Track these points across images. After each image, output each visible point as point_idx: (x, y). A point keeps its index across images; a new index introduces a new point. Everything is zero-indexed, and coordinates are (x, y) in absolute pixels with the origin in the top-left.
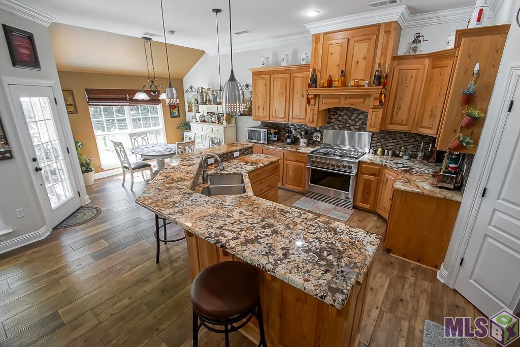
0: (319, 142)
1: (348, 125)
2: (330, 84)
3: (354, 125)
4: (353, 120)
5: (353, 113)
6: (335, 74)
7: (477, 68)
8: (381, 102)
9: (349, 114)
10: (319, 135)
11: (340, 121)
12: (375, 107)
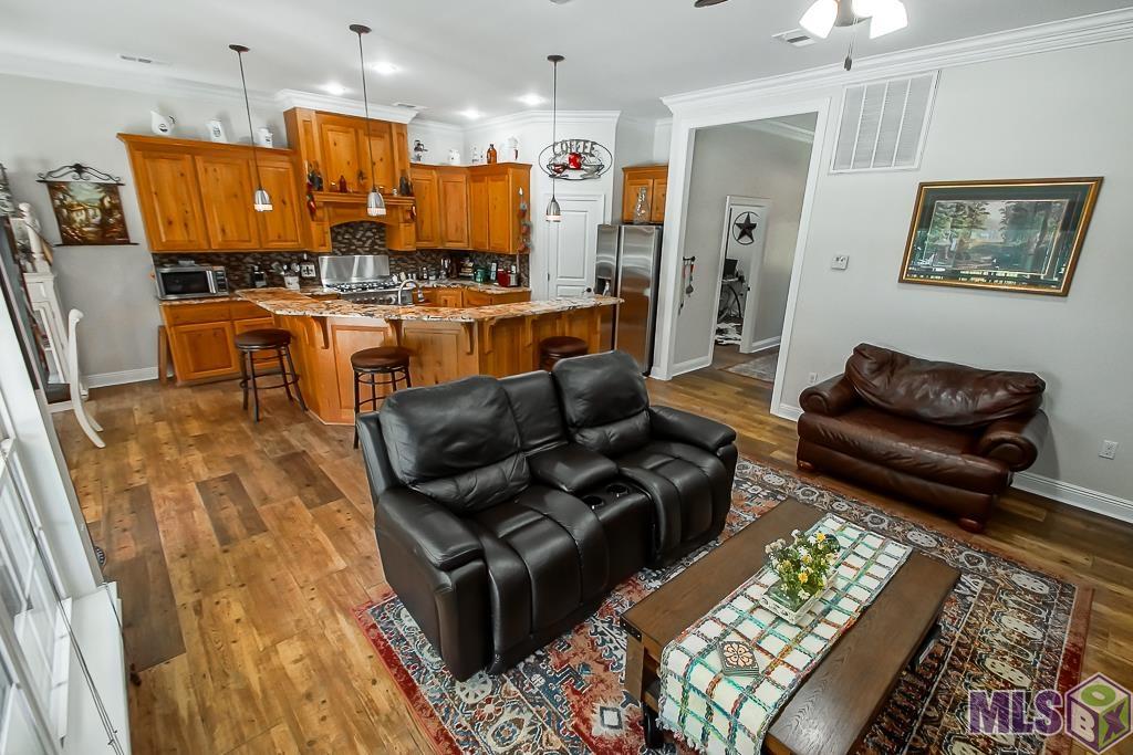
0: (312, 279)
1: (354, 247)
2: (343, 187)
3: (362, 247)
4: (359, 240)
5: (357, 230)
6: (350, 177)
7: (521, 192)
8: (412, 214)
9: (352, 231)
10: (312, 267)
11: (340, 242)
12: (406, 221)
